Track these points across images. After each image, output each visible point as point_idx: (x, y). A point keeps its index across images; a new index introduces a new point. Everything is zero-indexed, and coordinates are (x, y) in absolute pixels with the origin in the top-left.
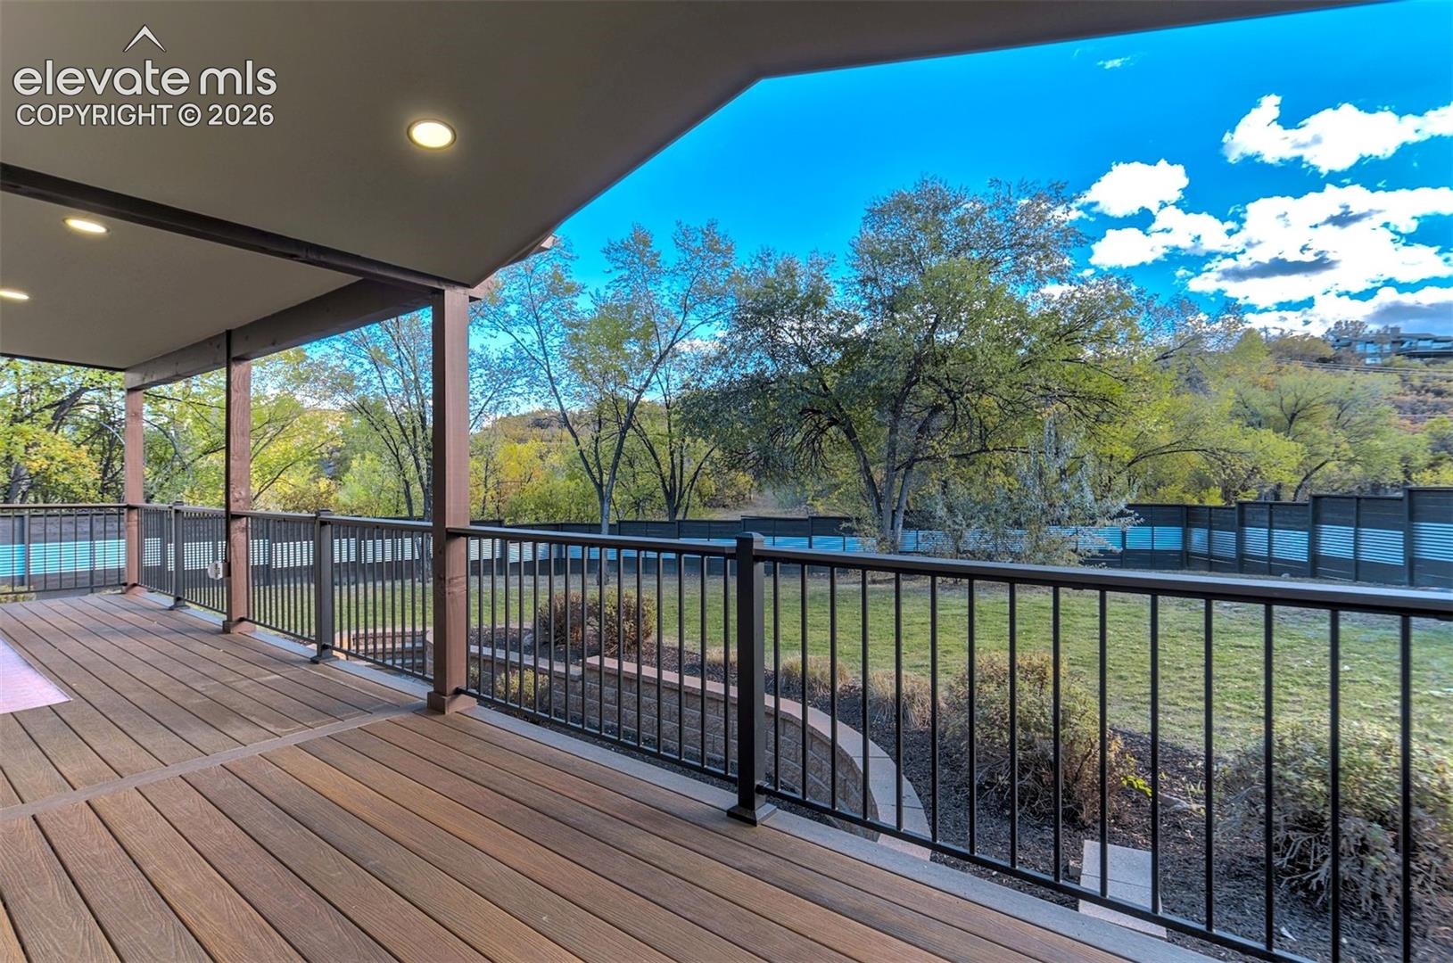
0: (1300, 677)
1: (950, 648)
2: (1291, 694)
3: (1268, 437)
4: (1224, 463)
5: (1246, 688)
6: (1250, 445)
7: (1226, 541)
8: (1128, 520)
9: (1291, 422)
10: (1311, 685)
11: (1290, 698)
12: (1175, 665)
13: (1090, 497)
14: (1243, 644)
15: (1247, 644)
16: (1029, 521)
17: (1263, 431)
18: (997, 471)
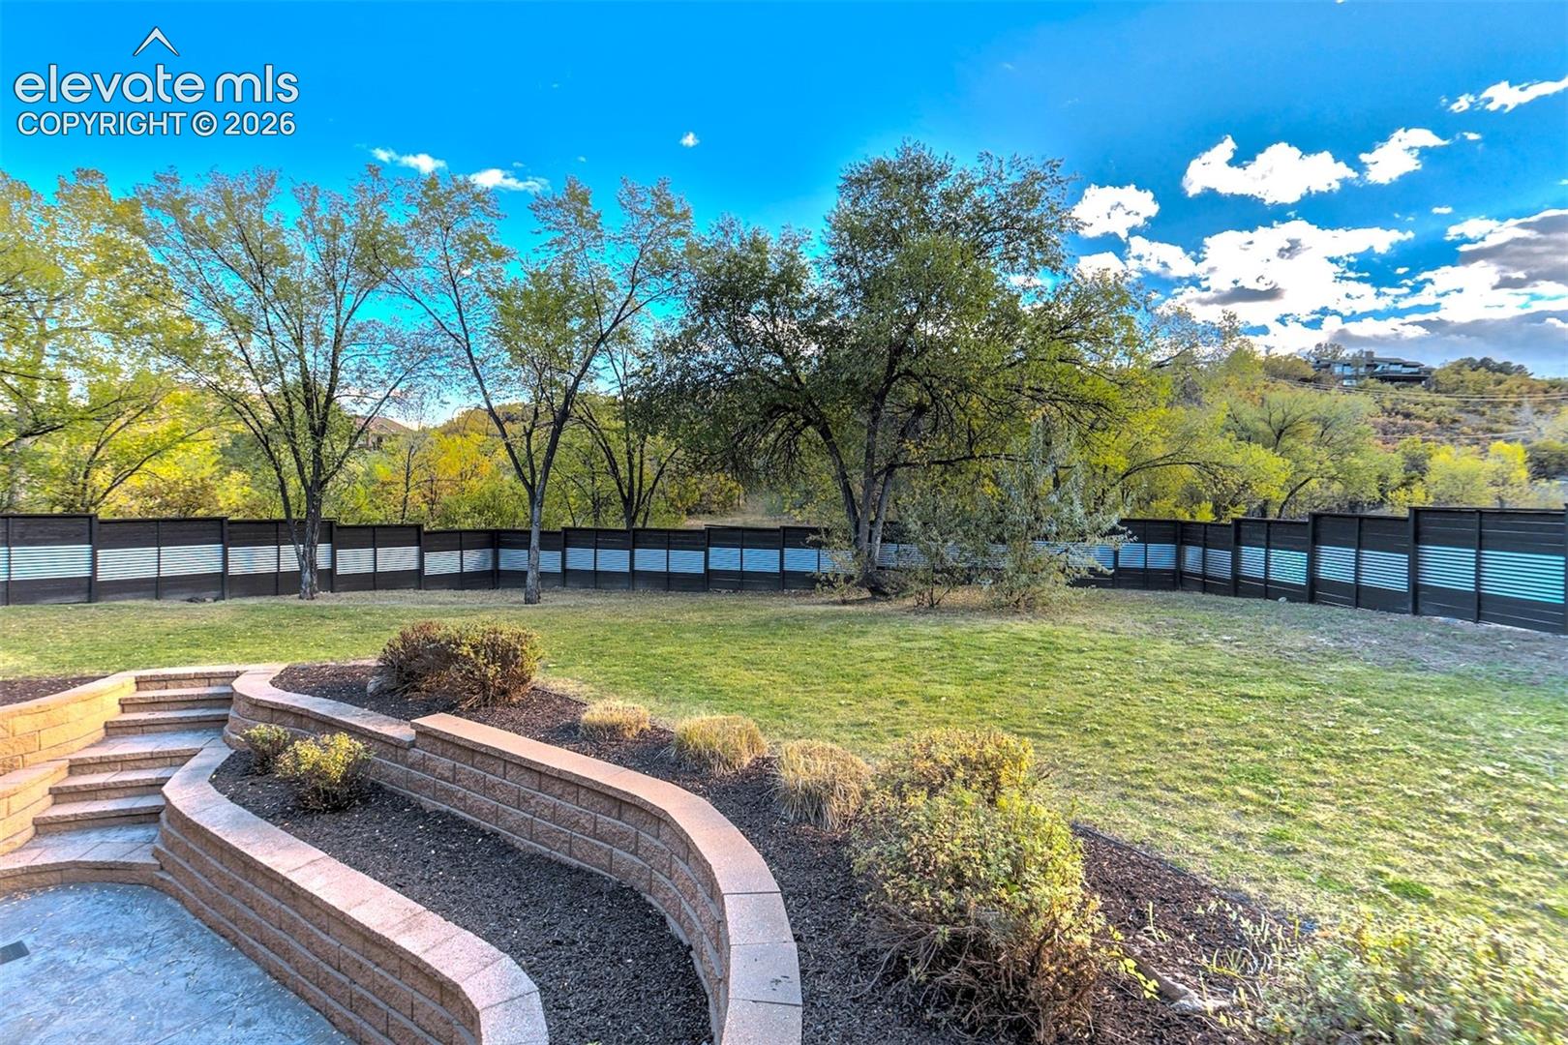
0: (1322, 743)
1: (907, 698)
2: (1315, 772)
3: (1259, 454)
4: (1216, 477)
5: (1260, 761)
6: (1240, 459)
7: (1220, 561)
8: (1121, 537)
9: (1278, 438)
10: (1338, 757)
11: (1316, 780)
12: (1173, 724)
13: (1080, 511)
14: (1250, 693)
15: (1256, 694)
16: (1013, 537)
17: (1253, 446)
18: (986, 481)
